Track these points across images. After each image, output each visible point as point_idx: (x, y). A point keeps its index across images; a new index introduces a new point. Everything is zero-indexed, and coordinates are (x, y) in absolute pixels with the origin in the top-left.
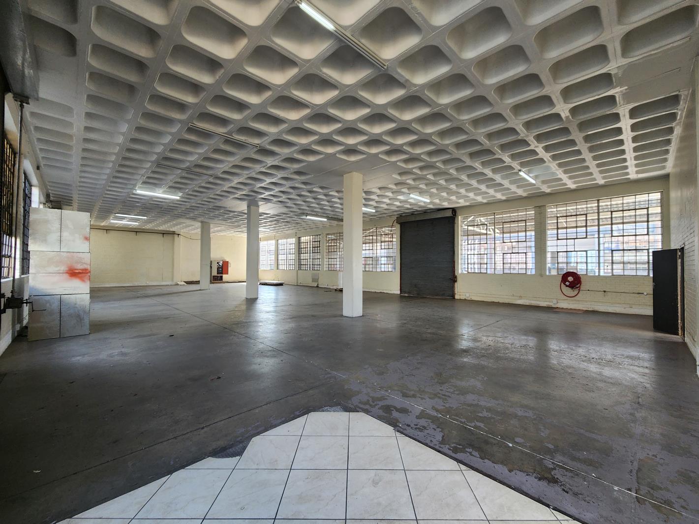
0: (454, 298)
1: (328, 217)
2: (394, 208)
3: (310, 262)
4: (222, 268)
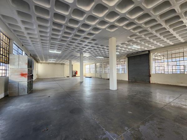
0: (150, 83)
1: (104, 57)
2: (126, 52)
3: (99, 71)
4: (76, 73)
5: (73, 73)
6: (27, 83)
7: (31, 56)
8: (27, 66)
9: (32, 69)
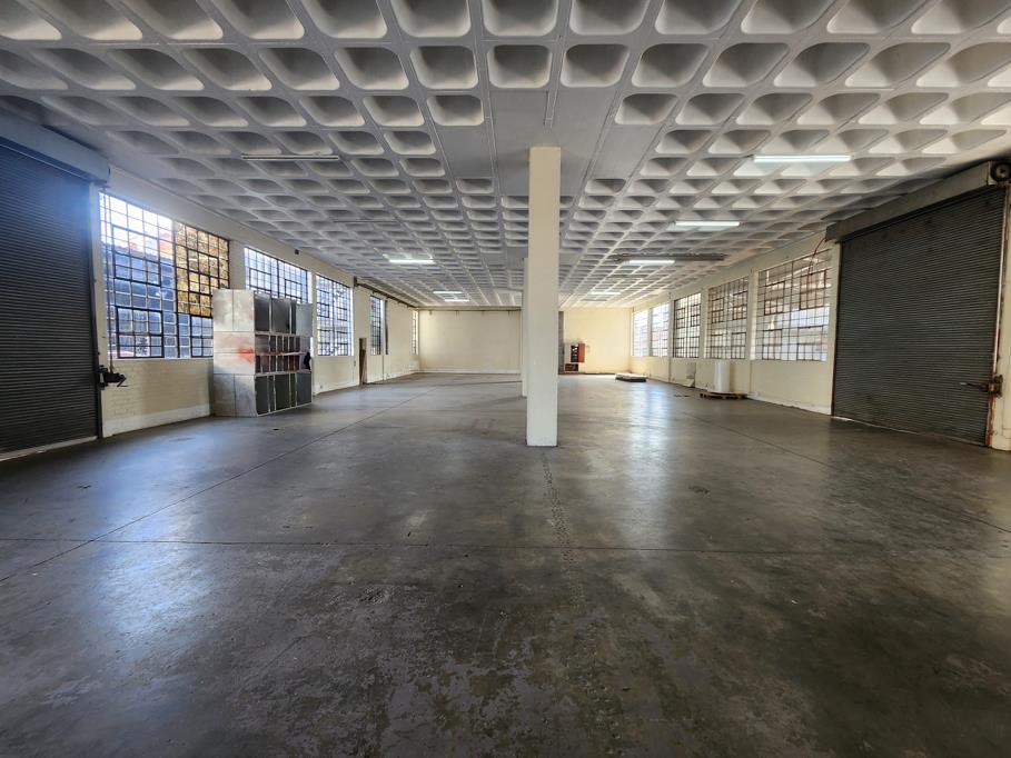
0: (987, 446)
3: (687, 343)
4: (578, 353)
5: (562, 352)
6: (258, 380)
7: (356, 284)
8: (252, 324)
9: (298, 333)
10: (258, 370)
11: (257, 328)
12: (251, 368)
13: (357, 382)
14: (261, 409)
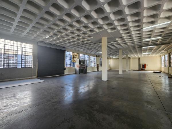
4: (144, 66)
5: (140, 66)
6: (79, 70)
7: (97, 56)
8: (78, 63)
9: (85, 64)
10: (79, 68)
11: (79, 63)
12: (78, 68)
13: (97, 71)
14: (79, 73)
